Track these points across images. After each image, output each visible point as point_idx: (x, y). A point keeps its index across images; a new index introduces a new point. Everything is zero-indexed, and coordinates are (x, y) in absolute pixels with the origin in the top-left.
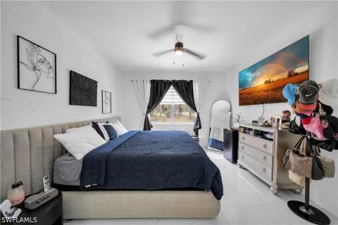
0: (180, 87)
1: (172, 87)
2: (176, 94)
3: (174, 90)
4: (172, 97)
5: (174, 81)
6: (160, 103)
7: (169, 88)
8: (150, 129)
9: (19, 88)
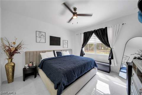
0: (98, 33)
1: (94, 34)
2: (96, 37)
3: (95, 36)
4: (94, 40)
5: (95, 30)
6: (88, 43)
7: (92, 35)
8: (83, 56)
9: (36, 42)
